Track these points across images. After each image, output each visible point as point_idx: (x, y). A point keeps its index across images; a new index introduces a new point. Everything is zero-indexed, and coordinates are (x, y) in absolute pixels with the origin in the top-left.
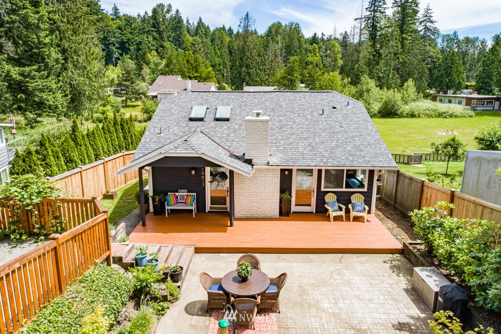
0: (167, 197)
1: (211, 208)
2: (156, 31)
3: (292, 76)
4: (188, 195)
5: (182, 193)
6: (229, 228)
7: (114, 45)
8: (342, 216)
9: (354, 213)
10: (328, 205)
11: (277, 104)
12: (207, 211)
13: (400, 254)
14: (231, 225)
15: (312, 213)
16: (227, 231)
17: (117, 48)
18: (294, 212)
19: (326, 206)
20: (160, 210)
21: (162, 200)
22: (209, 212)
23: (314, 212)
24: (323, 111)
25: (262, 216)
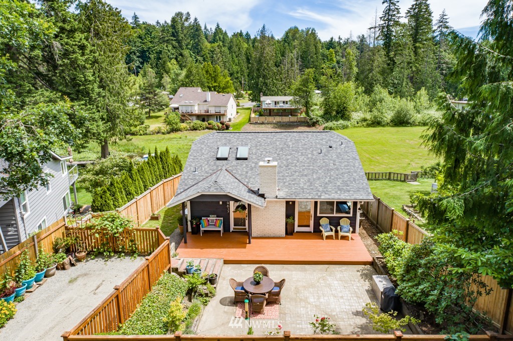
0: (202, 221)
1: (234, 229)
2: (175, 40)
3: (307, 87)
4: (217, 219)
5: (212, 218)
6: (248, 245)
7: (135, 54)
8: (332, 236)
9: (341, 233)
10: (322, 227)
13: (370, 265)
14: (249, 243)
15: (311, 232)
16: (247, 247)
17: (138, 57)
18: (297, 232)
20: (196, 231)
22: (232, 231)
23: (312, 232)
24: (321, 150)
25: (272, 235)
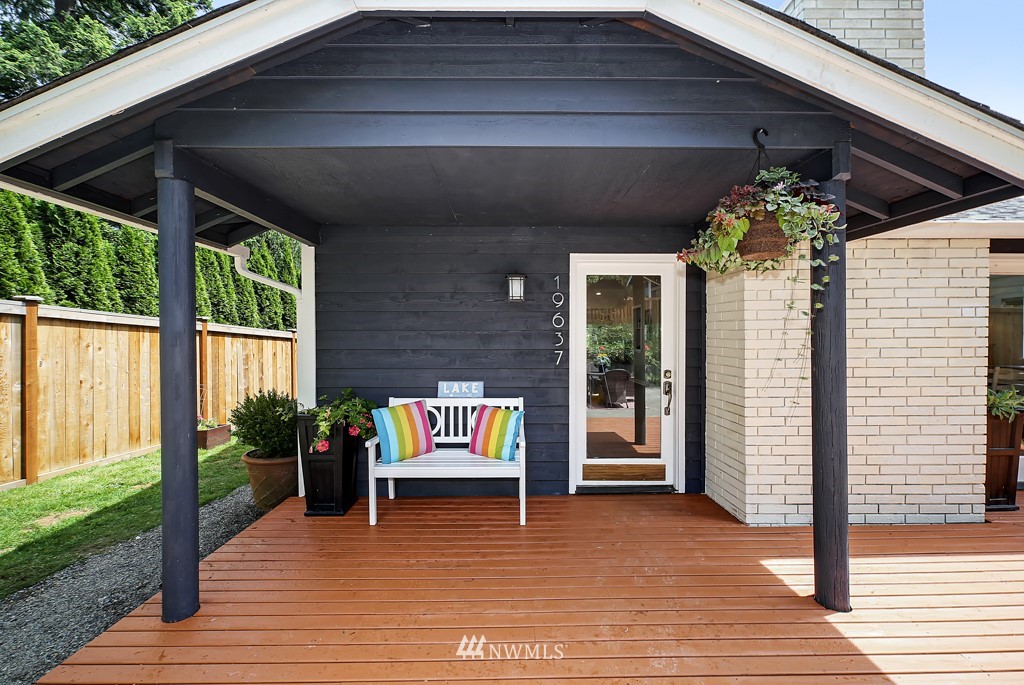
1: (589, 472)
4: (484, 407)
12: (572, 490)
21: (354, 432)
22: (581, 490)
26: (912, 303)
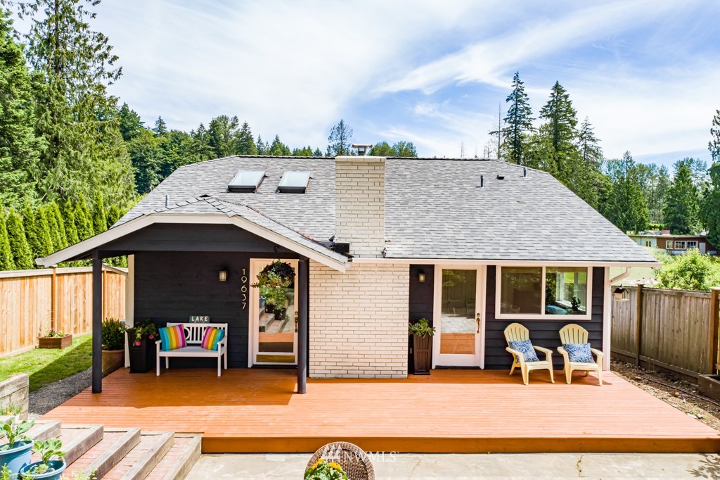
0: (163, 331)
1: (259, 358)
2: (213, 150)
4: (209, 327)
5: (198, 324)
6: (294, 396)
7: (153, 168)
9: (572, 363)
10: (512, 347)
11: (394, 173)
12: (250, 366)
14: (300, 391)
15: (477, 368)
16: (290, 402)
18: (438, 368)
19: (508, 349)
20: (144, 362)
21: (151, 337)
22: (254, 367)
23: (482, 367)
24: (482, 180)
25: (369, 374)
26: (378, 289)
